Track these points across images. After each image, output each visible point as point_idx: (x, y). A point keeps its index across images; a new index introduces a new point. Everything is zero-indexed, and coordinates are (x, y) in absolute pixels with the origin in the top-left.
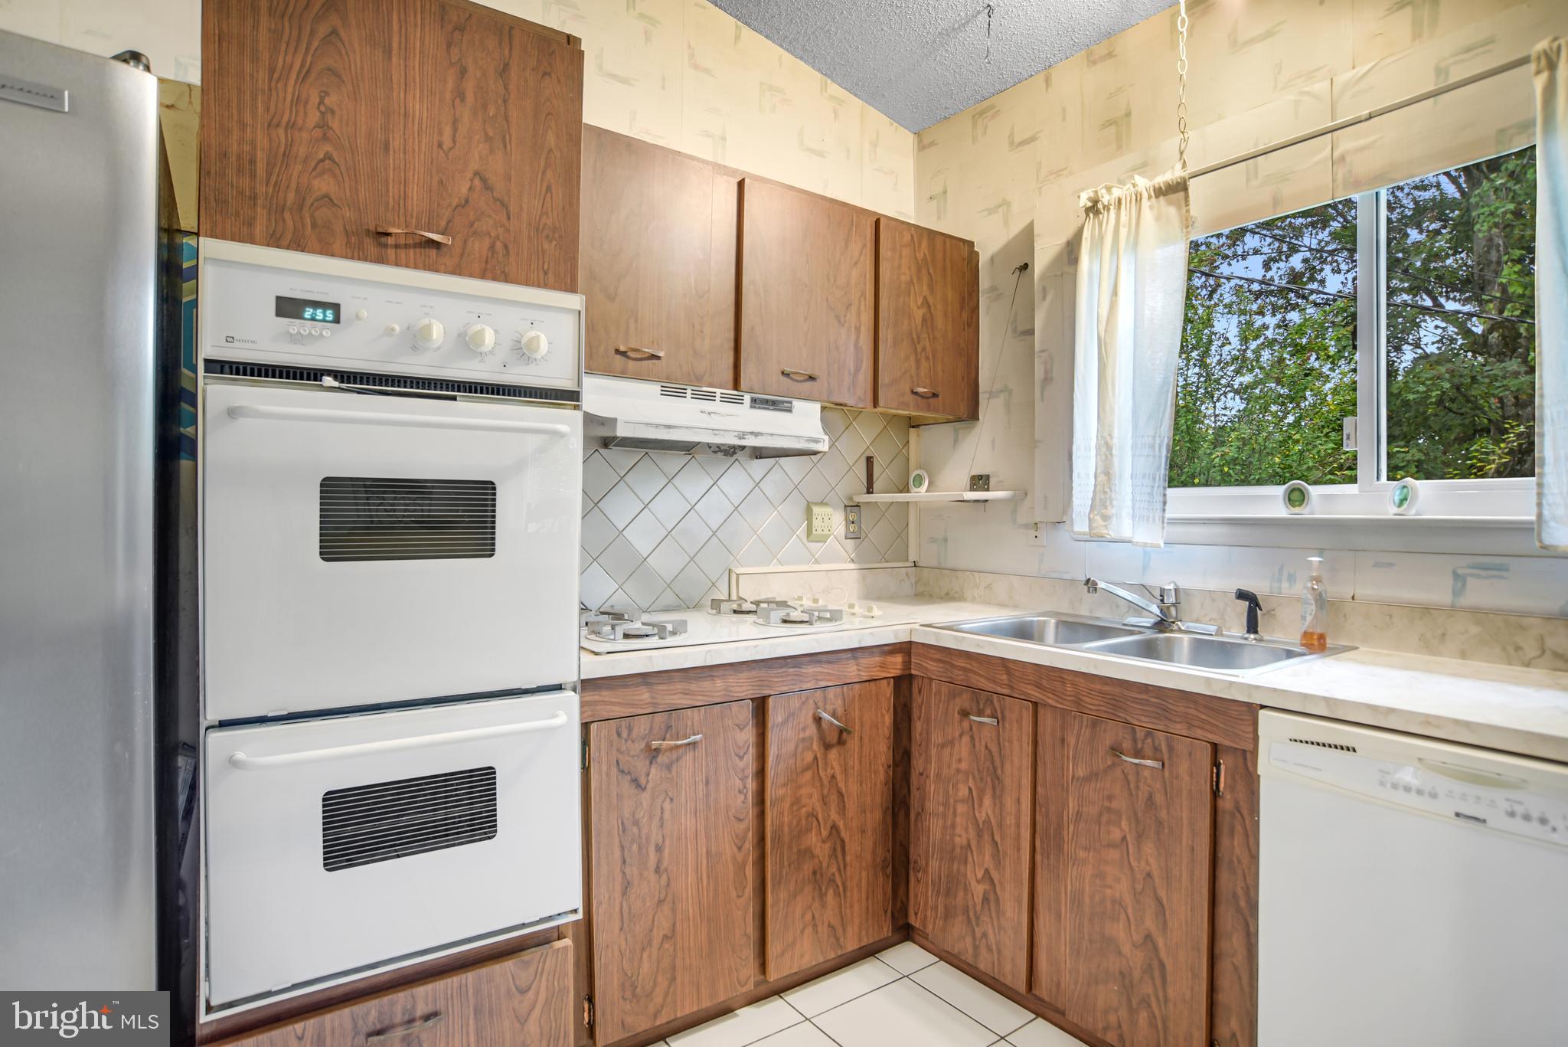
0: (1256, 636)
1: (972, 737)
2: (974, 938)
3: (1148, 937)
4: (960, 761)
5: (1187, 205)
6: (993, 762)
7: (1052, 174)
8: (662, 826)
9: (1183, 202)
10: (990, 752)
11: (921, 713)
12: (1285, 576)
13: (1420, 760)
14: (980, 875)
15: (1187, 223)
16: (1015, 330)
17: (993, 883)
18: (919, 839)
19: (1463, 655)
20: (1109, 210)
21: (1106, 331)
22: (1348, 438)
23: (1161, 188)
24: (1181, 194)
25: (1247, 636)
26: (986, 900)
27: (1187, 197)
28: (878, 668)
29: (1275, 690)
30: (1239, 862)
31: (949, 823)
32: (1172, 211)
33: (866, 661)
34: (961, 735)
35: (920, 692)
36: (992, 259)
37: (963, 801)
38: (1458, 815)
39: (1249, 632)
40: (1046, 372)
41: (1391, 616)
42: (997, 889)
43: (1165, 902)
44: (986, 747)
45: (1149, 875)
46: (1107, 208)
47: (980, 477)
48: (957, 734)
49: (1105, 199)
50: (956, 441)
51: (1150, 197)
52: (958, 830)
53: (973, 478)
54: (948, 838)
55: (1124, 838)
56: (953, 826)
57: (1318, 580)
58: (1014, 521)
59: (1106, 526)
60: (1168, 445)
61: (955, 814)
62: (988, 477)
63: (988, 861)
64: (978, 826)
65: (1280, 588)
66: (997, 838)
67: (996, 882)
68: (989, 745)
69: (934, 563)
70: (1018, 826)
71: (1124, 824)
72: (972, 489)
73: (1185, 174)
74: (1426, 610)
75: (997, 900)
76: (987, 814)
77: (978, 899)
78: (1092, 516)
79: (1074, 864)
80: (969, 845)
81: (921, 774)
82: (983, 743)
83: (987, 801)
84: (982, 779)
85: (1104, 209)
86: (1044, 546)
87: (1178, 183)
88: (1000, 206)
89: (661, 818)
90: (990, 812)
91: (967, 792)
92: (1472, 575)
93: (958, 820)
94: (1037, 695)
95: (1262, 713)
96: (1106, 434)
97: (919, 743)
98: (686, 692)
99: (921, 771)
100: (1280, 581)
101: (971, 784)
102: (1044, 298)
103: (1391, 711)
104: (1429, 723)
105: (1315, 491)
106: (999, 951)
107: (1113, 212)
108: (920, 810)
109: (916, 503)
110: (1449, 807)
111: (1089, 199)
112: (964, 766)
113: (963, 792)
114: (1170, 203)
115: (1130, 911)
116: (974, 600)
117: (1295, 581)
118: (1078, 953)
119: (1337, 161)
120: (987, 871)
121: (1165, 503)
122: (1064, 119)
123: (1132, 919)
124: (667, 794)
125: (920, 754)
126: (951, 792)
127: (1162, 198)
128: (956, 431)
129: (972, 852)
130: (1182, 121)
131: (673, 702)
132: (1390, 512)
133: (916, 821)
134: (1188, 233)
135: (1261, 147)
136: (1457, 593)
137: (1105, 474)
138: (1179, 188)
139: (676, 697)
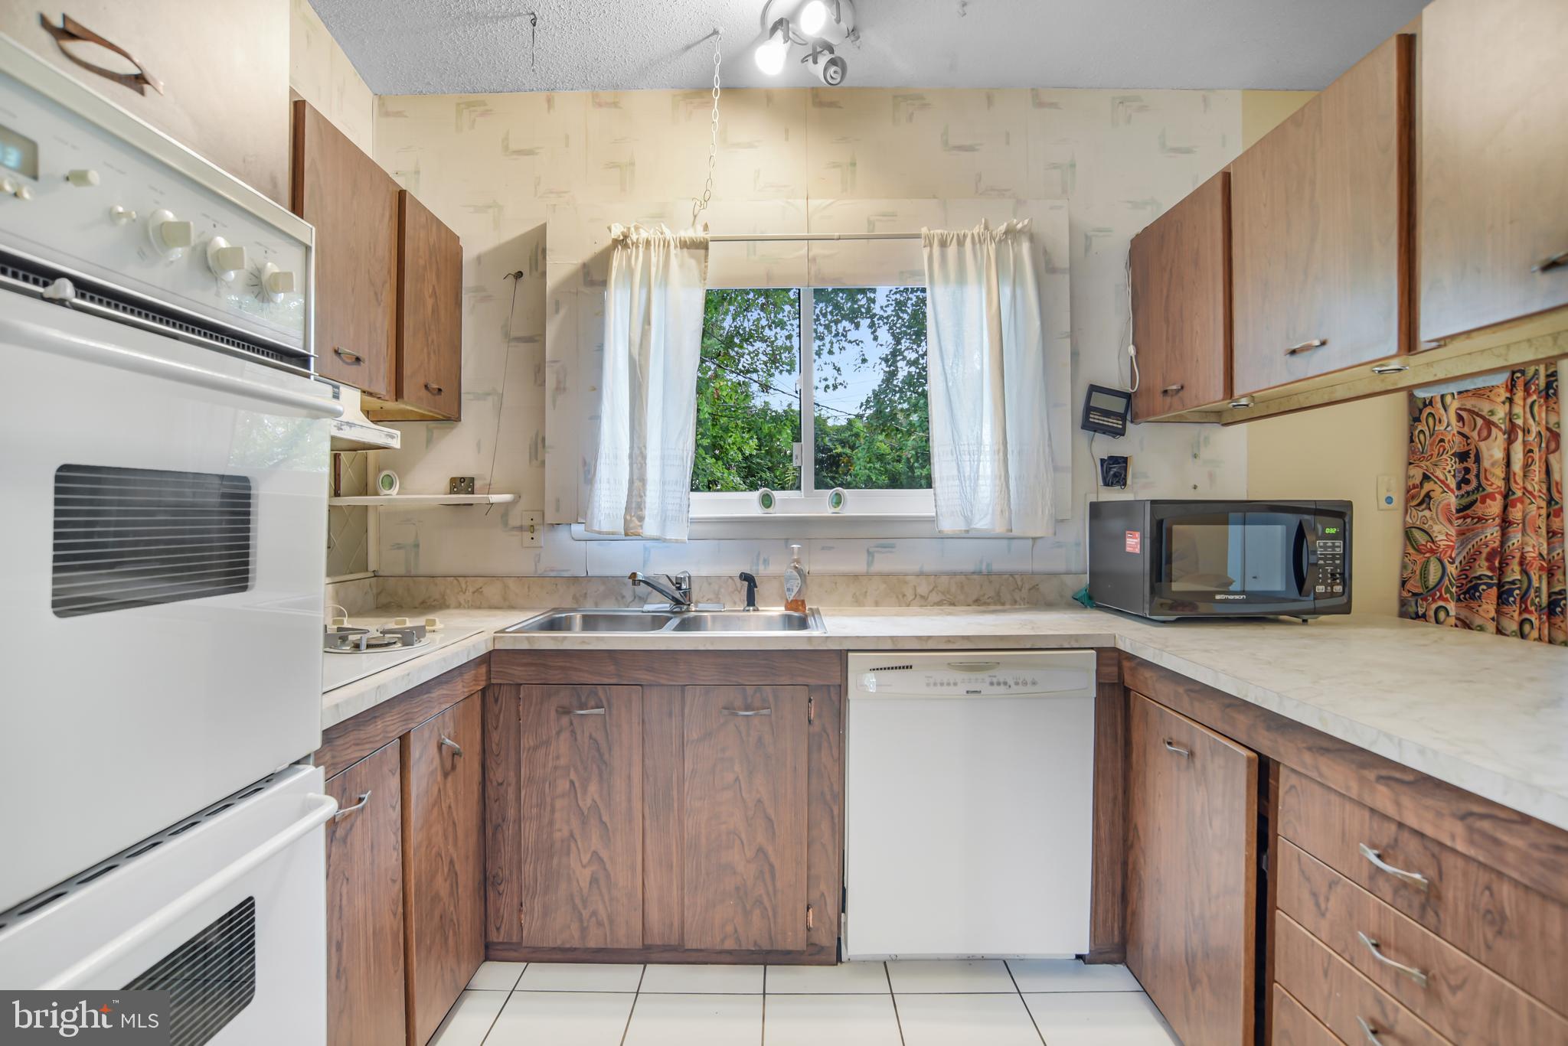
0: (755, 608)
1: (573, 732)
2: (581, 921)
3: (761, 850)
4: (558, 757)
5: (706, 262)
6: (598, 750)
7: (552, 193)
8: (340, 918)
9: (703, 261)
10: (596, 741)
11: (498, 721)
12: (761, 562)
13: (949, 664)
14: (585, 859)
15: (704, 277)
16: (506, 335)
17: (603, 861)
18: (500, 851)
19: (877, 604)
20: (637, 247)
21: (640, 355)
22: (797, 458)
23: (686, 242)
24: (702, 252)
25: (747, 608)
26: (594, 880)
27: (706, 256)
28: (474, 682)
29: (858, 637)
30: (825, 768)
31: (546, 821)
32: (693, 263)
33: (469, 676)
34: (558, 733)
35: (496, 701)
36: (479, 259)
37: (563, 796)
38: (968, 692)
39: (748, 605)
40: (559, 382)
41: (836, 583)
42: (607, 866)
43: (773, 817)
44: (591, 737)
45: (759, 801)
46: (636, 244)
47: (462, 480)
48: (554, 732)
49: (634, 237)
50: (429, 441)
51: (676, 247)
52: (557, 826)
53: (453, 480)
54: (545, 837)
55: (737, 779)
56: (551, 823)
57: (798, 561)
58: (506, 524)
59: (641, 526)
60: (692, 457)
61: (553, 811)
62: (472, 480)
63: (596, 842)
64: (583, 814)
65: (758, 570)
66: (605, 818)
67: (605, 860)
68: (594, 735)
69: (401, 571)
70: (629, 800)
71: (737, 768)
72: (451, 492)
73: (708, 236)
74: (856, 577)
75: (608, 876)
76: (593, 800)
77: (585, 884)
78: (628, 517)
79: (689, 815)
80: (572, 835)
81: (501, 784)
82: (587, 734)
83: (593, 788)
84: (585, 769)
85: (632, 245)
86: (541, 547)
87: (701, 242)
88: (490, 207)
89: (340, 907)
90: (597, 797)
91: (568, 785)
92: (878, 552)
93: (557, 815)
94: (648, 678)
95: (850, 654)
96: (641, 445)
97: (496, 753)
98: (358, 742)
99: (500, 781)
100: (758, 564)
101: (573, 776)
102: (557, 311)
103: (929, 638)
104: (949, 641)
105: (778, 495)
106: (611, 921)
107: (641, 249)
108: (500, 820)
109: (376, 507)
110: (961, 689)
111: (623, 233)
112: (563, 762)
113: (563, 785)
114: (692, 256)
115: (743, 836)
116: (459, 606)
117: (769, 564)
118: (696, 888)
119: (812, 260)
120: (595, 853)
121: (689, 506)
122: (567, 146)
123: (745, 842)
124: (344, 875)
125: (498, 765)
126: (547, 790)
127: (685, 250)
128: (429, 430)
129: (576, 841)
130: (708, 193)
131: (348, 757)
132: (828, 511)
133: (494, 834)
134: (705, 284)
135: (758, 234)
136: (870, 563)
137: (640, 481)
138: (703, 246)
139: (349, 751)
